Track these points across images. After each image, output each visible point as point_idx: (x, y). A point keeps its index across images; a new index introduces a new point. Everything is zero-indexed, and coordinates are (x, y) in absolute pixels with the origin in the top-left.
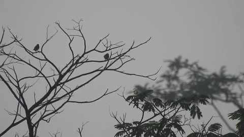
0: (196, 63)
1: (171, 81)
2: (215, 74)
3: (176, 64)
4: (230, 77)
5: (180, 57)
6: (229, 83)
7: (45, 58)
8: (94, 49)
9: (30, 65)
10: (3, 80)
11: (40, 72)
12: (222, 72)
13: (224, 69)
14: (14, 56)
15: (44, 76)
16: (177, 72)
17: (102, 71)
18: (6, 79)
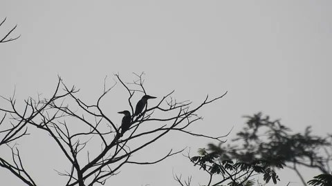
0: (277, 121)
1: (249, 141)
2: (299, 135)
3: (256, 121)
4: (315, 139)
5: (260, 114)
6: (314, 146)
7: (101, 113)
8: (157, 107)
9: (84, 120)
10: (53, 135)
11: (95, 129)
12: (307, 132)
13: (309, 130)
14: (65, 110)
15: (99, 133)
16: (256, 130)
17: (168, 129)
18: (57, 135)
